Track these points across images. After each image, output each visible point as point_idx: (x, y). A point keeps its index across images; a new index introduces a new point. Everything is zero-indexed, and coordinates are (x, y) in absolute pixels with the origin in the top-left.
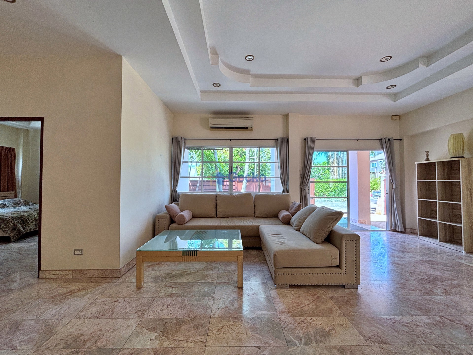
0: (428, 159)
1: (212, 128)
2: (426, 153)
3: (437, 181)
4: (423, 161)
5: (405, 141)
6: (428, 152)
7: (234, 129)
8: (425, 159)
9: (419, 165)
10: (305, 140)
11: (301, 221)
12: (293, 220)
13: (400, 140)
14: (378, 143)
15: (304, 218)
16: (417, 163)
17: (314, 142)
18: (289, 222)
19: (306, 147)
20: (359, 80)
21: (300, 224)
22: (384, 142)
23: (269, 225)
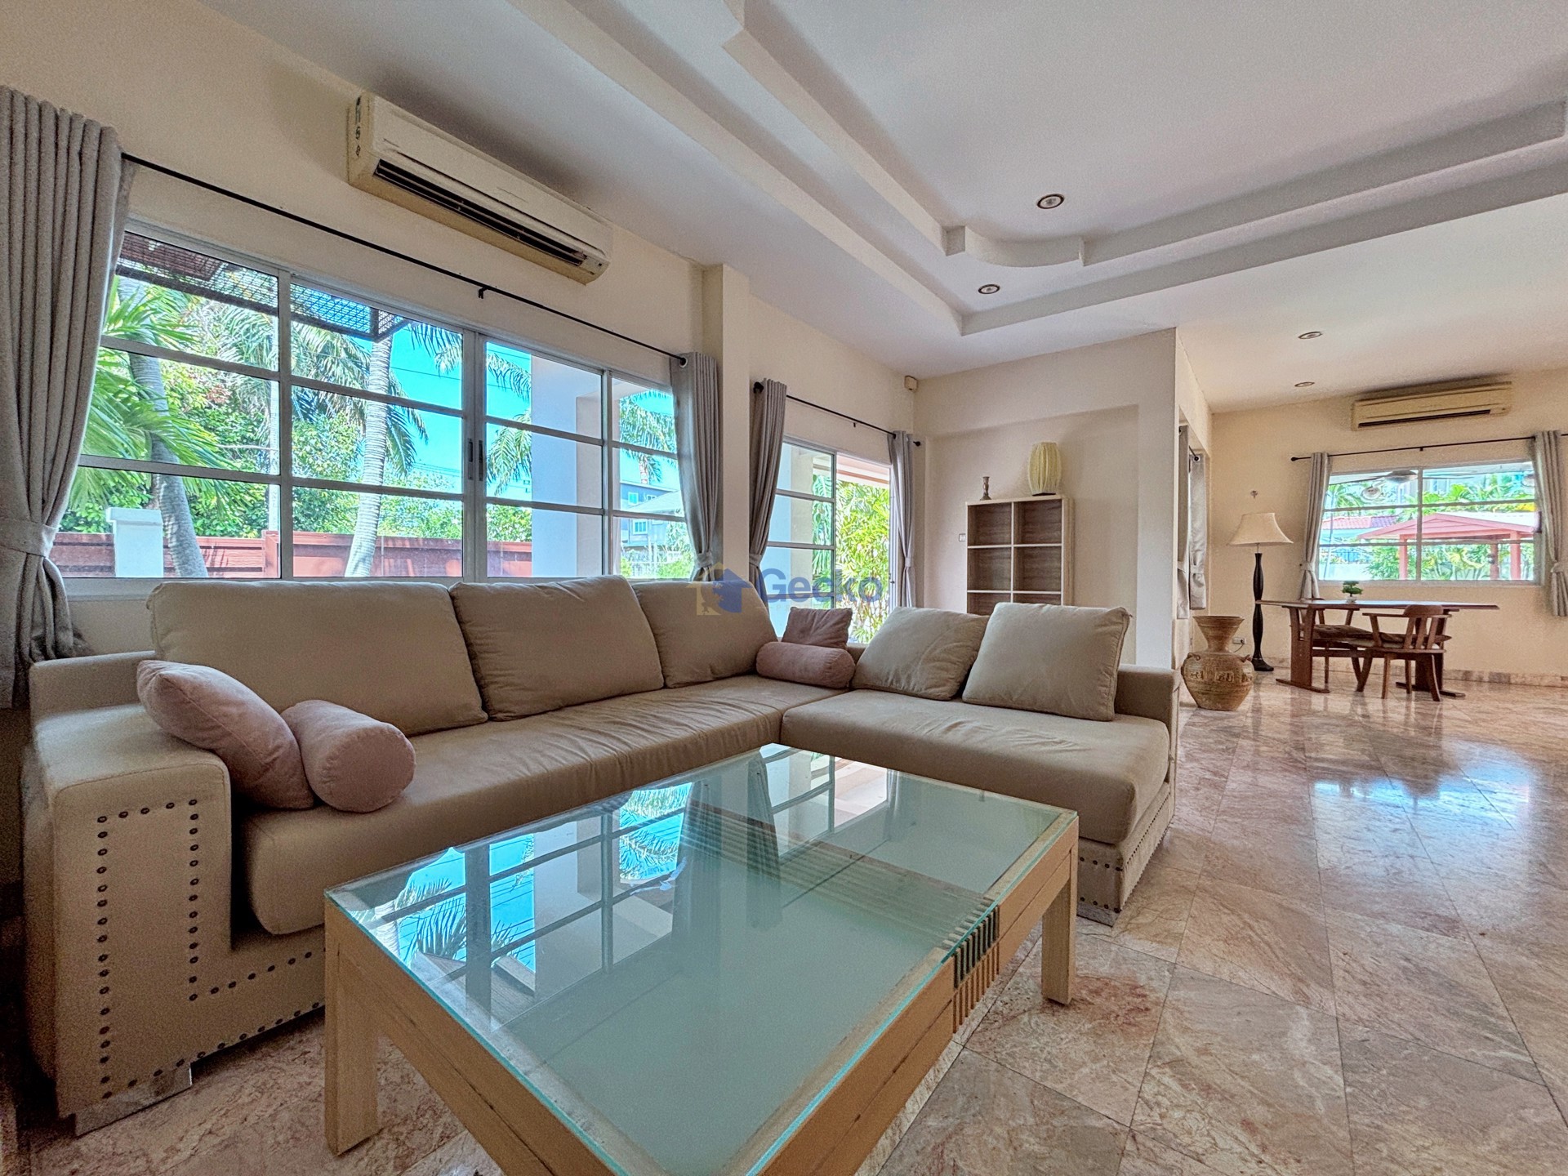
0: (986, 497)
2: (982, 482)
3: (1013, 546)
4: (978, 500)
5: (927, 445)
6: (987, 478)
7: (514, 235)
8: (982, 495)
9: (971, 508)
10: (758, 388)
11: (944, 664)
12: (894, 667)
13: (918, 444)
14: (882, 442)
15: (945, 651)
16: (967, 504)
17: (783, 400)
18: (851, 681)
19: (762, 415)
20: (952, 236)
21: (945, 675)
22: (899, 439)
23: (807, 703)
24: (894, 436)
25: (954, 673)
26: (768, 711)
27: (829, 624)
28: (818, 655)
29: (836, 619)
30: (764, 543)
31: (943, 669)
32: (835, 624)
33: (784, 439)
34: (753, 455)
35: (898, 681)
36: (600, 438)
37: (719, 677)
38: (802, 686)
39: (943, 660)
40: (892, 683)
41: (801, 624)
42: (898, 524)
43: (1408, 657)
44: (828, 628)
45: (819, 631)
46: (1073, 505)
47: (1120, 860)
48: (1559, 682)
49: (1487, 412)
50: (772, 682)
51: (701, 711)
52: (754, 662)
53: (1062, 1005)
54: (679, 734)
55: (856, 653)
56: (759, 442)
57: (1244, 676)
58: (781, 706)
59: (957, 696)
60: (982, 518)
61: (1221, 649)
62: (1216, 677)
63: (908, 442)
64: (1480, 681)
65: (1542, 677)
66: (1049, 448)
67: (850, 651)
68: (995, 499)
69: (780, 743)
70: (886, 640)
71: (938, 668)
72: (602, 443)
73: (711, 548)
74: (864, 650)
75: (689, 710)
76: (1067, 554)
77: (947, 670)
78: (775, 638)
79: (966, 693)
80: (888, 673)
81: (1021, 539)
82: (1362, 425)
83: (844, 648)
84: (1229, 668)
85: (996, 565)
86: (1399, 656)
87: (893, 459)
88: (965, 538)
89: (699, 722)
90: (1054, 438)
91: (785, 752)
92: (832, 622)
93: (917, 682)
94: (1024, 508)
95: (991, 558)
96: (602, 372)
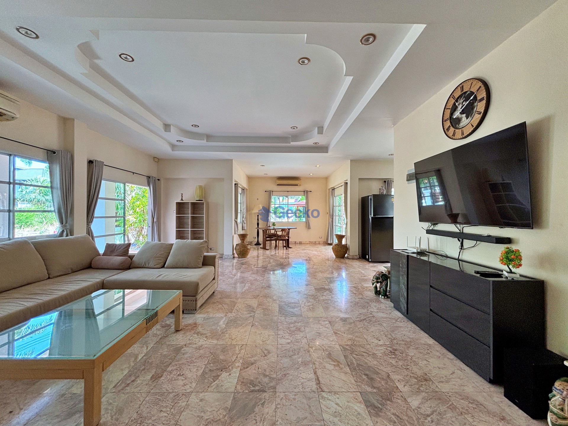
0: (182, 200)
2: (180, 195)
3: (190, 215)
4: (179, 201)
5: (162, 181)
6: (182, 194)
8: (181, 199)
9: (177, 203)
10: (90, 162)
11: (160, 258)
12: (144, 261)
13: (159, 180)
14: (145, 180)
15: (160, 255)
16: (175, 202)
17: (102, 167)
18: (129, 266)
19: (93, 172)
20: (167, 127)
21: (160, 261)
22: (151, 179)
23: (114, 275)
24: (149, 178)
25: (163, 260)
26: (98, 280)
27: (122, 249)
28: (118, 259)
29: (125, 247)
30: (93, 217)
31: (160, 260)
32: (124, 249)
33: (102, 179)
34: (88, 186)
35: (146, 265)
36: (8, 181)
37: (75, 271)
38: (112, 270)
39: (160, 257)
40: (143, 266)
41: (111, 249)
42: (151, 207)
43: (283, 240)
44: (122, 250)
45: (118, 251)
46: (208, 204)
47: (196, 299)
48: (309, 243)
49: (297, 185)
50: (98, 270)
51: (71, 284)
52: (91, 264)
53: (179, 331)
54: (63, 293)
55: (131, 257)
56: (91, 181)
57: (248, 249)
58: (103, 278)
59: (163, 267)
60: (181, 207)
61: (243, 242)
62: (242, 250)
63: (155, 180)
64: (297, 243)
65: (306, 242)
66: (200, 187)
67: (130, 257)
68: (185, 200)
69: (103, 289)
70: (142, 253)
71: (158, 260)
72: (9, 183)
73: (68, 222)
74: (134, 256)
75: (64, 285)
76: (206, 218)
77: (161, 260)
78: (99, 255)
79: (165, 266)
80: (142, 263)
81: (193, 213)
82: (278, 185)
83: (127, 256)
84: (245, 247)
85: (185, 221)
86: (281, 240)
87: (149, 185)
88: (175, 212)
89: (71, 288)
90: (202, 184)
91: (106, 291)
92: (123, 248)
93: (151, 264)
94: (193, 204)
95: (184, 218)
96: (10, 155)
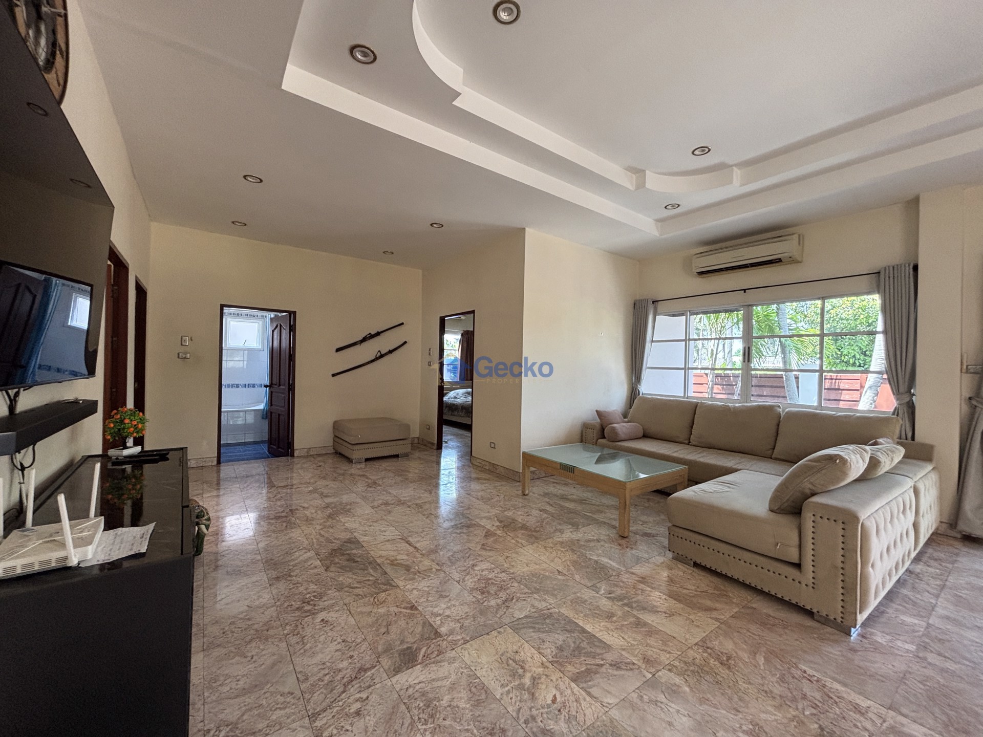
1: (701, 273)
7: (748, 267)
